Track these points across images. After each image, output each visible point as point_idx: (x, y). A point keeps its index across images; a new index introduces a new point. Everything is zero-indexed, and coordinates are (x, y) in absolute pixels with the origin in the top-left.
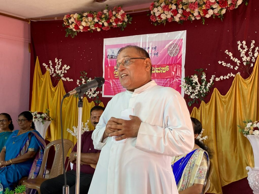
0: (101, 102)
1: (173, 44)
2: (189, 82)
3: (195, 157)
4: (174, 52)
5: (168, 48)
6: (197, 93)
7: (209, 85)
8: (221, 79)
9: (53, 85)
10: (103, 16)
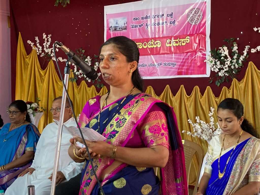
0: (104, 85)
1: (194, 8)
2: (217, 56)
3: (248, 149)
4: (196, 19)
5: (188, 14)
6: (227, 69)
7: (242, 58)
8: (257, 50)
9: (41, 67)
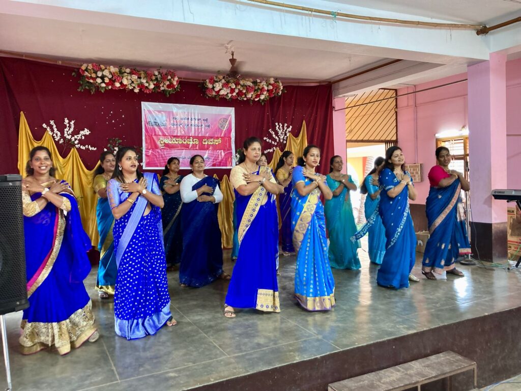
9: (61, 156)
10: (154, 78)
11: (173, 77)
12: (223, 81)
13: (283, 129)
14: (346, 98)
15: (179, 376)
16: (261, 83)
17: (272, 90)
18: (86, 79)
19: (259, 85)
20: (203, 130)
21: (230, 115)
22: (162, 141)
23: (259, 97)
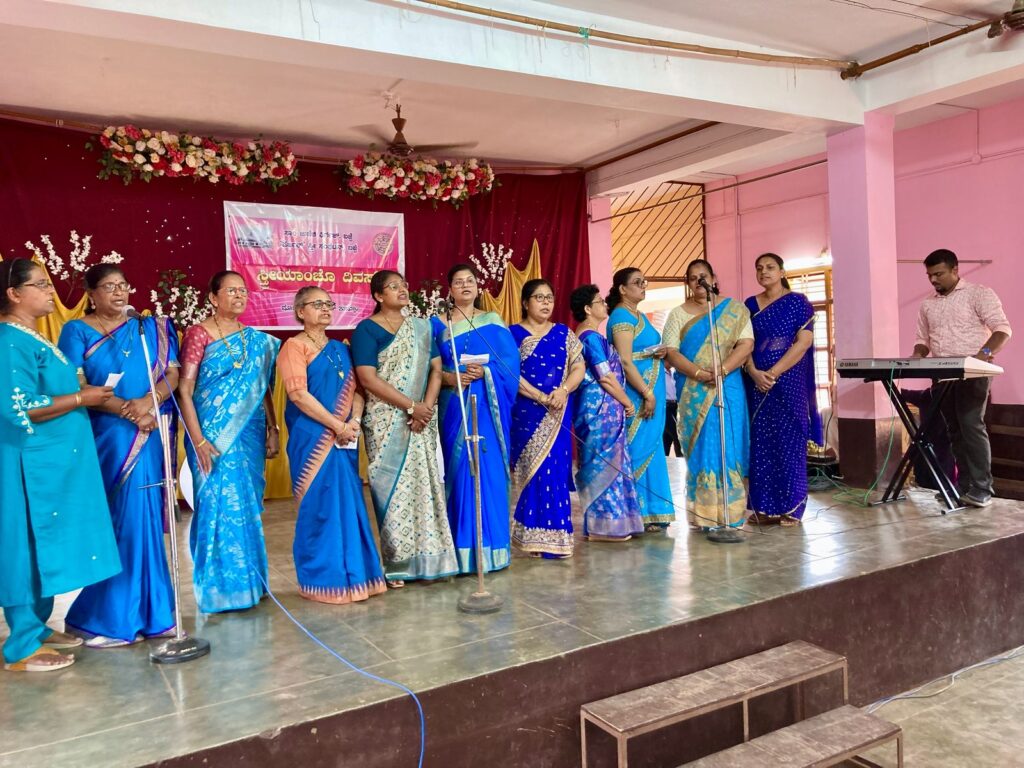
9: (64, 304)
10: (247, 155)
11: (285, 155)
12: (381, 163)
13: (497, 254)
14: (612, 199)
15: (298, 699)
16: (452, 167)
17: (474, 182)
18: (114, 156)
19: (450, 172)
20: (343, 254)
21: (395, 228)
22: (265, 276)
23: (450, 194)
